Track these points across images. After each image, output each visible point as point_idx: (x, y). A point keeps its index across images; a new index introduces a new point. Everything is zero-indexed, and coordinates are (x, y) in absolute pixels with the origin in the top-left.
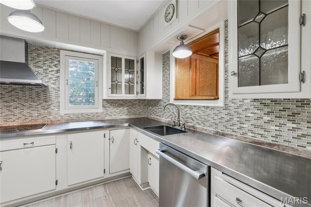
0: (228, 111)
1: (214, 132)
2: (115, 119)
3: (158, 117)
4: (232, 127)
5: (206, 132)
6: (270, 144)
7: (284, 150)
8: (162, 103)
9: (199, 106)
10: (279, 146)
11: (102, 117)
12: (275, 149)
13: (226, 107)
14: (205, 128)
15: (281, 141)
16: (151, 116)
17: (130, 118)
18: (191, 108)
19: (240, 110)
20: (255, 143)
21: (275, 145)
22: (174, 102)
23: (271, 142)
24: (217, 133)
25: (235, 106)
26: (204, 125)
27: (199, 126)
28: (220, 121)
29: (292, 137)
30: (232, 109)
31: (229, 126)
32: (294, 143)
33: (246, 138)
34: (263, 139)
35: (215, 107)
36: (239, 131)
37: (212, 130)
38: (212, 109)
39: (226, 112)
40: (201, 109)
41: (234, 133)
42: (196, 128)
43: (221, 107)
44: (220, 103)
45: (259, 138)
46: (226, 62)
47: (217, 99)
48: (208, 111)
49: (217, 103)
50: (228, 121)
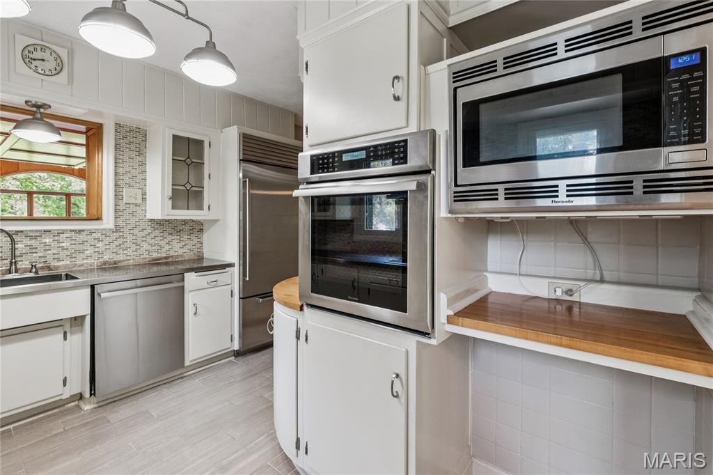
0: (121, 234)
1: (99, 264)
4: (126, 252)
5: (82, 268)
6: (166, 258)
7: (176, 258)
9: (58, 230)
10: (172, 256)
12: (170, 260)
13: (117, 229)
14: (79, 262)
15: (172, 253)
18: (34, 235)
19: (136, 231)
21: (171, 258)
23: (165, 255)
24: (105, 264)
25: (130, 227)
26: (73, 260)
27: (61, 263)
28: (108, 247)
29: (178, 248)
30: (126, 230)
31: (121, 251)
32: (180, 252)
33: (145, 258)
34: (159, 255)
35: (98, 230)
36: (135, 253)
37: (94, 261)
38: (91, 233)
39: (116, 235)
40: (65, 235)
41: (128, 258)
42: (57, 268)
43: (109, 230)
44: (108, 224)
45: (155, 255)
46: (116, 174)
47: (99, 219)
48: (83, 237)
49: (102, 224)
50: (120, 245)
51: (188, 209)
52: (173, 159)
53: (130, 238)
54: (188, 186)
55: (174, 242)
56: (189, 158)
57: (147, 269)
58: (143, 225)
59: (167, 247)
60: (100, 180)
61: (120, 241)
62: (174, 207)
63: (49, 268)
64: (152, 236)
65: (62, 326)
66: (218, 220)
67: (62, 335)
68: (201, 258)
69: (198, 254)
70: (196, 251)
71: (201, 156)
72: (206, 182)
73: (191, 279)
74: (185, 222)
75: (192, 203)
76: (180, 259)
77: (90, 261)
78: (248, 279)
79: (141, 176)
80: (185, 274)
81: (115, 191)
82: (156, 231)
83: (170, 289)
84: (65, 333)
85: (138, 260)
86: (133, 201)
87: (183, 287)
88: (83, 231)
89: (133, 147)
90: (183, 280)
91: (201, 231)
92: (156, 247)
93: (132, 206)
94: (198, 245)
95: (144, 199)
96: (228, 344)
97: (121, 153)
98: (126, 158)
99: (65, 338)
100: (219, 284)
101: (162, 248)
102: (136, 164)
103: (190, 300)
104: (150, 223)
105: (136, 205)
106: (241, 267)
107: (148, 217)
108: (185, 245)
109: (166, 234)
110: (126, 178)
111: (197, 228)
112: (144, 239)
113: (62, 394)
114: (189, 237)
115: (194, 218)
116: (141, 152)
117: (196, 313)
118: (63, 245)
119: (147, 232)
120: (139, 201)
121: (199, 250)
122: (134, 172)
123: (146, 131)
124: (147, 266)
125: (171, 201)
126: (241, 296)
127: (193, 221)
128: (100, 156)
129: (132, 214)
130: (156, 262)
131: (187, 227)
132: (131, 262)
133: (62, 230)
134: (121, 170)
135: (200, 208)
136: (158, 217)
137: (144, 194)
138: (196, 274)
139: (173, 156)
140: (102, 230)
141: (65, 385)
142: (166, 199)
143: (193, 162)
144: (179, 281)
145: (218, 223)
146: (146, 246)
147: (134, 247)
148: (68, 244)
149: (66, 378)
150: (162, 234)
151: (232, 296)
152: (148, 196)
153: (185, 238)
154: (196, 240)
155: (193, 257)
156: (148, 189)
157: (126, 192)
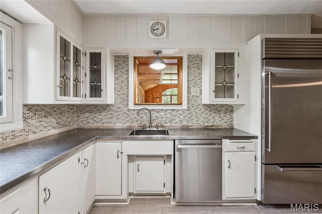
0: (190, 112)
1: (181, 127)
2: (43, 138)
3: (106, 125)
4: (192, 121)
5: (174, 128)
6: (212, 126)
7: (217, 127)
8: (114, 108)
9: (166, 109)
10: (215, 126)
11: (24, 137)
12: (214, 127)
13: (189, 109)
14: (173, 125)
15: (215, 124)
16: (90, 124)
17: (61, 131)
18: (158, 111)
19: (197, 111)
20: (206, 127)
21: (214, 126)
22: (134, 107)
23: (211, 125)
24: (183, 127)
25: (194, 108)
26: (171, 123)
27: (167, 125)
28: (184, 118)
29: (219, 121)
30: (192, 110)
31: (190, 121)
32: (220, 123)
33: (201, 125)
34: (208, 124)
35: (180, 109)
36: (196, 122)
37: (179, 125)
38: (178, 111)
39: (188, 112)
40: (168, 112)
41: (194, 124)
42: (165, 127)
43: (185, 109)
44: (185, 106)
45: (206, 124)
46: (188, 81)
47: (181, 104)
48: (175, 113)
49: (182, 107)
50: (190, 117)
51: (224, 98)
52: (215, 68)
53: (194, 114)
54: (225, 83)
55: (216, 118)
56: (225, 65)
57: (202, 131)
58: (200, 107)
59: (212, 120)
60: (181, 85)
61: (189, 116)
62: (216, 97)
63: (162, 126)
64: (205, 113)
65: (163, 157)
66: (245, 104)
67: (163, 162)
68: (232, 129)
69: (230, 125)
70: (229, 123)
71: (233, 63)
72: (236, 80)
73: (227, 144)
74: (222, 106)
75: (226, 95)
76: (220, 127)
77: (177, 125)
78: (270, 151)
79: (199, 81)
80: (223, 140)
81: (188, 90)
82: (207, 111)
83: (214, 148)
84: (164, 161)
85: (198, 126)
86: (195, 94)
87: (221, 149)
88: (175, 110)
89: (195, 65)
90: (221, 144)
91: (232, 111)
92: (207, 120)
93: (195, 97)
94: (230, 120)
95: (201, 93)
96: (252, 194)
97: (190, 70)
98: (192, 72)
99: (165, 164)
100: (246, 149)
101: (210, 120)
102: (197, 75)
103: (226, 157)
104: (203, 106)
105: (197, 97)
106: (264, 140)
107: (203, 103)
108: (223, 119)
109: (212, 112)
110: (192, 82)
111: (230, 109)
112: (201, 115)
113: (163, 191)
114: (225, 115)
115: (228, 103)
116: (199, 68)
117: (229, 167)
118: (167, 116)
119: (202, 111)
120: (199, 94)
121: (231, 123)
122: (196, 79)
123: (202, 56)
124: (202, 130)
125: (214, 93)
126: (264, 162)
127: (227, 105)
128: (182, 73)
129: (195, 101)
130: (207, 129)
131: (224, 109)
132: (195, 127)
133: (167, 109)
134: (190, 79)
135: (232, 97)
136: (207, 103)
137: (201, 90)
138: (229, 141)
139: (216, 65)
140: (182, 109)
141: (164, 187)
142: (212, 92)
143: (227, 68)
144: (219, 144)
145: (244, 106)
146: (202, 119)
147: (196, 119)
148: (169, 116)
149: (165, 183)
150: (210, 113)
151: (255, 160)
152: (203, 92)
153: (223, 115)
154: (229, 116)
155: (227, 127)
156: (203, 88)
157: (193, 90)
